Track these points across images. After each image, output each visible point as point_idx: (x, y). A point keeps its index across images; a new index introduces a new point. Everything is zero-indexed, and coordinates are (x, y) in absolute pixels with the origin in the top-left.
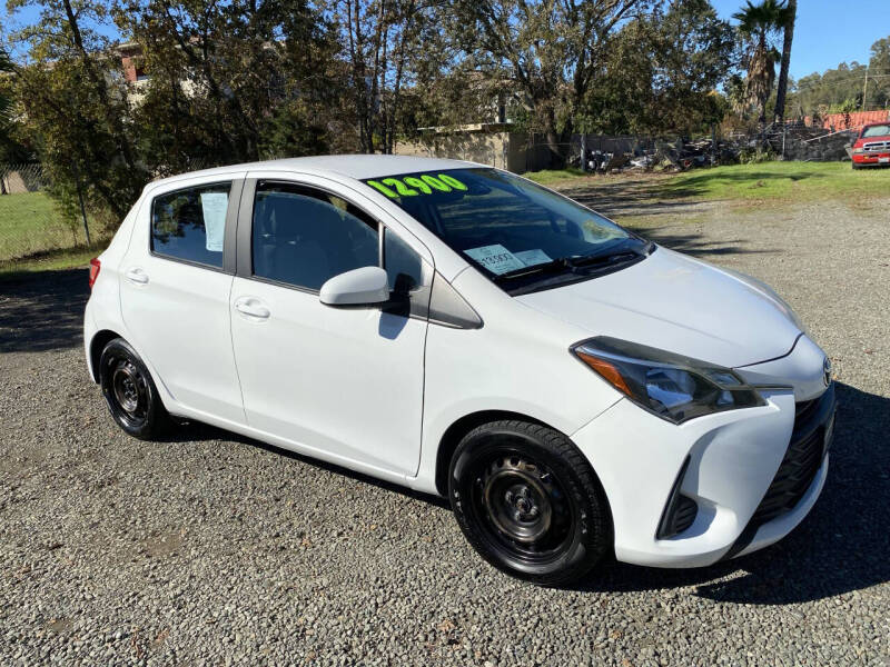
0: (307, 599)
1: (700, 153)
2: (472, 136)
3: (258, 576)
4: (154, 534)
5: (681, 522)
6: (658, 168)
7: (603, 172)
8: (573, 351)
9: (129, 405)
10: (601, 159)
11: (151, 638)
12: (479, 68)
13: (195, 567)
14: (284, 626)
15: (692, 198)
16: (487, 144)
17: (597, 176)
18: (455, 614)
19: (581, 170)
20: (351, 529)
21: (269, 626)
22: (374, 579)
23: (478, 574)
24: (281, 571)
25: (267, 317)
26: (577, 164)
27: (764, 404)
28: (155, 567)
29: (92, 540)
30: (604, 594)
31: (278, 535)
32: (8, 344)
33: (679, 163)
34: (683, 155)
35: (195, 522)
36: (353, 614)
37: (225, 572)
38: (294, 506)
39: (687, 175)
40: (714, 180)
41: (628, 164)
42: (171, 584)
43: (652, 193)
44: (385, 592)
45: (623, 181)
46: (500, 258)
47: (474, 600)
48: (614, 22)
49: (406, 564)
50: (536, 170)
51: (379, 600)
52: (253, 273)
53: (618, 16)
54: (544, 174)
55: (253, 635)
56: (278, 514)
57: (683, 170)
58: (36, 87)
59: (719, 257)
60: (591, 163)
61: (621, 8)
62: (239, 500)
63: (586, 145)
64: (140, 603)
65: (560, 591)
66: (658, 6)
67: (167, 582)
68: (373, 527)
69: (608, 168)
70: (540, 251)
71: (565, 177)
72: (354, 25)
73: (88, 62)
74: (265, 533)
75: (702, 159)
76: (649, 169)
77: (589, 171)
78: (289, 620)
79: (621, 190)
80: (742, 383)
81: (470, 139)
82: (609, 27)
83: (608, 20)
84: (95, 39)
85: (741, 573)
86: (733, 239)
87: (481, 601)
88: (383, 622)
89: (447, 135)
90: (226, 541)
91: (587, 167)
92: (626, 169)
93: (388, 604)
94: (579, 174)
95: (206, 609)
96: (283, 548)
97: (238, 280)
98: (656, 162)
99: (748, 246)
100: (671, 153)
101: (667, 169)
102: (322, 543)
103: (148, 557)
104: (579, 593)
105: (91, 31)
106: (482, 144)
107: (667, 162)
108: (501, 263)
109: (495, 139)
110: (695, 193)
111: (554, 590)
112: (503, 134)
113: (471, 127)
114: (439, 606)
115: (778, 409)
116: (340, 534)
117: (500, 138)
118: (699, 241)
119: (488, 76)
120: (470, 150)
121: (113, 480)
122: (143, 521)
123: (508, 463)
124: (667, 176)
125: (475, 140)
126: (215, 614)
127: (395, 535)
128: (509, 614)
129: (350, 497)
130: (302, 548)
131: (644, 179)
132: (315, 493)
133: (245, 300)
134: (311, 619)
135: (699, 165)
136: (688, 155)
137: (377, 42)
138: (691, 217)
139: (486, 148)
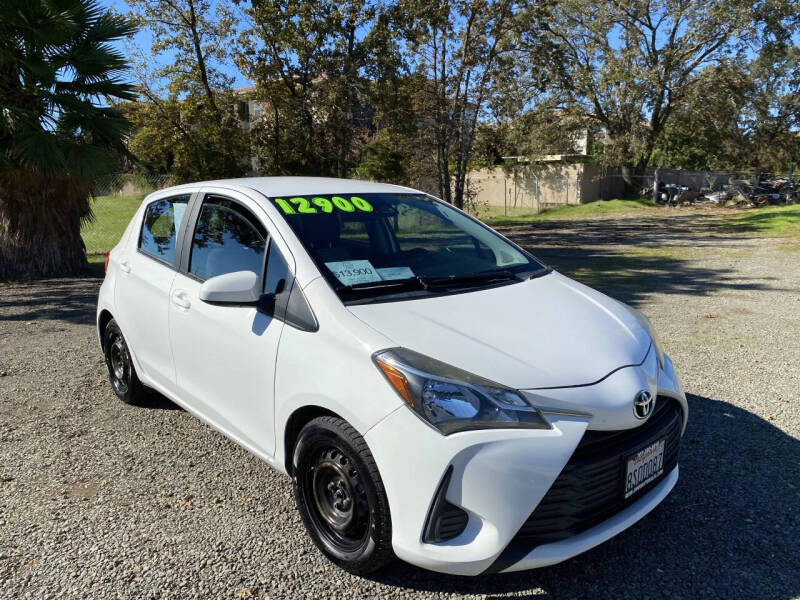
0: (155, 551)
1: (776, 191)
2: (549, 166)
3: (133, 526)
4: (82, 481)
5: (445, 529)
6: (731, 203)
7: (674, 204)
8: (374, 358)
9: (119, 373)
10: (674, 191)
11: (22, 563)
12: (560, 105)
13: (93, 511)
14: (122, 571)
15: (747, 234)
16: (563, 173)
17: (666, 208)
18: (261, 584)
19: (653, 201)
20: (231, 499)
21: (112, 569)
22: (218, 543)
23: (305, 553)
24: (153, 525)
25: (189, 308)
26: (649, 195)
27: (549, 427)
28: (65, 507)
29: (37, 478)
30: (398, 589)
31: (171, 495)
32: (84, 317)
33: (753, 199)
34: (757, 191)
35: (119, 475)
36: (181, 570)
37: (111, 519)
38: (202, 473)
39: (756, 212)
40: (780, 217)
41: (701, 197)
42: (66, 522)
43: (712, 227)
44: (219, 555)
45: (689, 214)
46: (358, 271)
47: (284, 574)
48: (695, 65)
49: (253, 535)
50: (608, 198)
51: (209, 562)
52: (189, 270)
53: (699, 60)
54: (616, 203)
55: (94, 575)
56: (184, 477)
57: (757, 205)
58: (168, 114)
59: (735, 292)
60: (664, 196)
61: (703, 51)
62: (163, 461)
63: (659, 179)
64: (34, 534)
65: (363, 580)
66: (741, 50)
67: (64, 521)
68: (249, 499)
69: (681, 201)
70: (409, 269)
71: (635, 207)
72: (439, 66)
73: (210, 93)
74: (163, 492)
75: (776, 196)
76: (722, 203)
77: (660, 202)
78: (130, 566)
79: (683, 222)
80: (529, 404)
81: (547, 168)
82: (690, 70)
83: (689, 64)
84: (217, 76)
85: (538, 591)
86: (762, 275)
87: (290, 576)
88: (199, 581)
89: (526, 164)
90: (131, 494)
91: (659, 199)
92: (697, 203)
93: (214, 567)
94: (650, 205)
95: (76, 547)
96: (169, 507)
97: (179, 275)
98: (729, 197)
99: (774, 284)
100: (746, 189)
101: (739, 204)
102: (201, 507)
103: (66, 498)
104: (378, 584)
105: (215, 70)
106: (558, 173)
107: (741, 198)
108: (357, 277)
109: (570, 169)
110: (753, 229)
111: (358, 578)
112: (578, 165)
113: (549, 158)
114: (252, 575)
115: (560, 434)
116: (218, 502)
117: (575, 168)
118: (728, 275)
119: (567, 111)
120: (546, 178)
121: (82, 433)
122: (82, 469)
123: (329, 455)
124: (737, 212)
125: (551, 169)
126: (80, 552)
127: (261, 508)
128: (305, 592)
129: (249, 472)
130: (183, 508)
131: (711, 213)
132: (224, 465)
133: (178, 293)
134: (146, 568)
135: (773, 202)
136: (763, 192)
137: (457, 80)
138: (734, 250)
139: (561, 177)
